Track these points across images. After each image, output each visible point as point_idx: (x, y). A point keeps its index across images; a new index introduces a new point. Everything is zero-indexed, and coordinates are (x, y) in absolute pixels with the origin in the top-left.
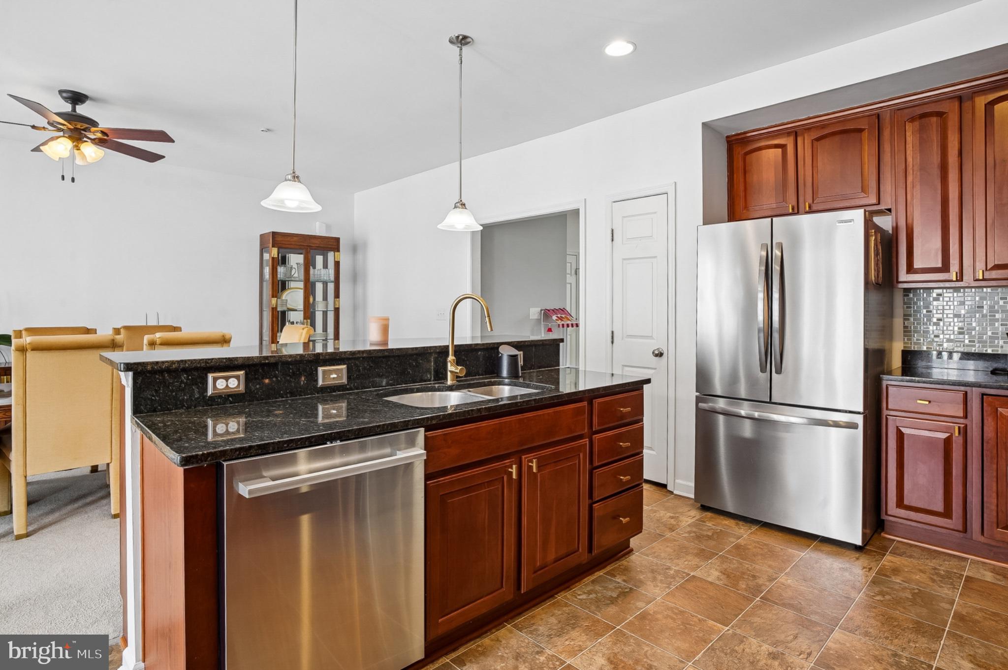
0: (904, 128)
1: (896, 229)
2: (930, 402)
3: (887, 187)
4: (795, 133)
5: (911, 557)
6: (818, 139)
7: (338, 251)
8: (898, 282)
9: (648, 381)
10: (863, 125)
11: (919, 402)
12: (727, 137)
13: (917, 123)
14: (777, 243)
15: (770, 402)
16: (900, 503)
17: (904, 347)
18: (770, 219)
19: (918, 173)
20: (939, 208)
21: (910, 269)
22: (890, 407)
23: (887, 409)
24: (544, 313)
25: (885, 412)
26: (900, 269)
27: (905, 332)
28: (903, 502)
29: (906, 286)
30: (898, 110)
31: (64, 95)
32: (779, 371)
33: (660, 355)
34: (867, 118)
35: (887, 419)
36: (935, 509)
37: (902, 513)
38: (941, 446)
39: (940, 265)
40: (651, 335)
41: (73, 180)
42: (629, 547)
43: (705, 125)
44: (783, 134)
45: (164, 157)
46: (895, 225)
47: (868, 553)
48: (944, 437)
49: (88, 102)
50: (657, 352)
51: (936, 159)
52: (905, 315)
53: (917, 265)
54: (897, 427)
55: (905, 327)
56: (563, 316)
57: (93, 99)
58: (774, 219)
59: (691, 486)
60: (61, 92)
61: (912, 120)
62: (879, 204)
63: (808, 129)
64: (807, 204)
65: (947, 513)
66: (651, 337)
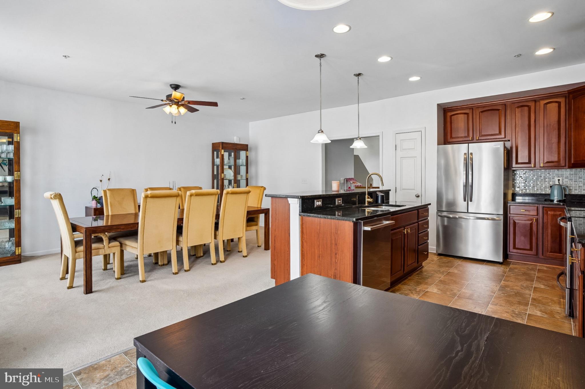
0: (515, 110)
1: (512, 148)
2: (525, 210)
3: (508, 131)
4: (472, 109)
5: (519, 265)
6: (482, 112)
7: (248, 151)
8: (512, 167)
9: (430, 204)
10: (500, 108)
11: (522, 210)
12: (444, 108)
13: (520, 109)
14: (470, 153)
15: (468, 212)
16: (514, 248)
17: (513, 192)
18: (467, 144)
19: (520, 127)
20: (527, 140)
21: (517, 163)
22: (511, 213)
23: (510, 214)
24: (346, 180)
25: (509, 215)
26: (513, 162)
27: (513, 186)
28: (516, 246)
29: (514, 169)
30: (513, 103)
31: (173, 86)
32: (471, 201)
33: (418, 196)
34: (501, 105)
35: (510, 217)
36: (527, 248)
37: (515, 251)
38: (529, 225)
39: (527, 161)
40: (414, 188)
41: (175, 123)
42: (422, 265)
43: (438, 105)
44: (468, 109)
45: (198, 110)
46: (511, 146)
47: (504, 265)
48: (530, 223)
49: (180, 89)
50: (417, 195)
51: (527, 123)
52: (513, 180)
53: (519, 161)
54: (514, 220)
55: (513, 184)
56: (354, 181)
57: (183, 87)
58: (469, 144)
59: (435, 249)
60: (171, 85)
61: (518, 107)
62: (505, 138)
63: (478, 107)
64: (477, 137)
65: (531, 249)
66: (414, 189)
